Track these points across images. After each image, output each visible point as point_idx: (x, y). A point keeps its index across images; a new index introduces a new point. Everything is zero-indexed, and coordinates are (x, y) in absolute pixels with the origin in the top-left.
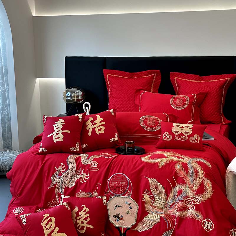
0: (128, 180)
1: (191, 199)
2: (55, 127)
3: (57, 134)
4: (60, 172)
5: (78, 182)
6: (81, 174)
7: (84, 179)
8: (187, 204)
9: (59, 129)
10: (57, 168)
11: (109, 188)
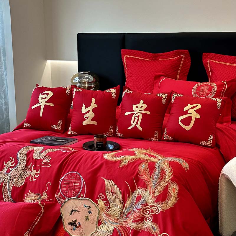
0: (82, 181)
6: (31, 170)
7: (33, 177)
10: (6, 163)
11: (60, 190)
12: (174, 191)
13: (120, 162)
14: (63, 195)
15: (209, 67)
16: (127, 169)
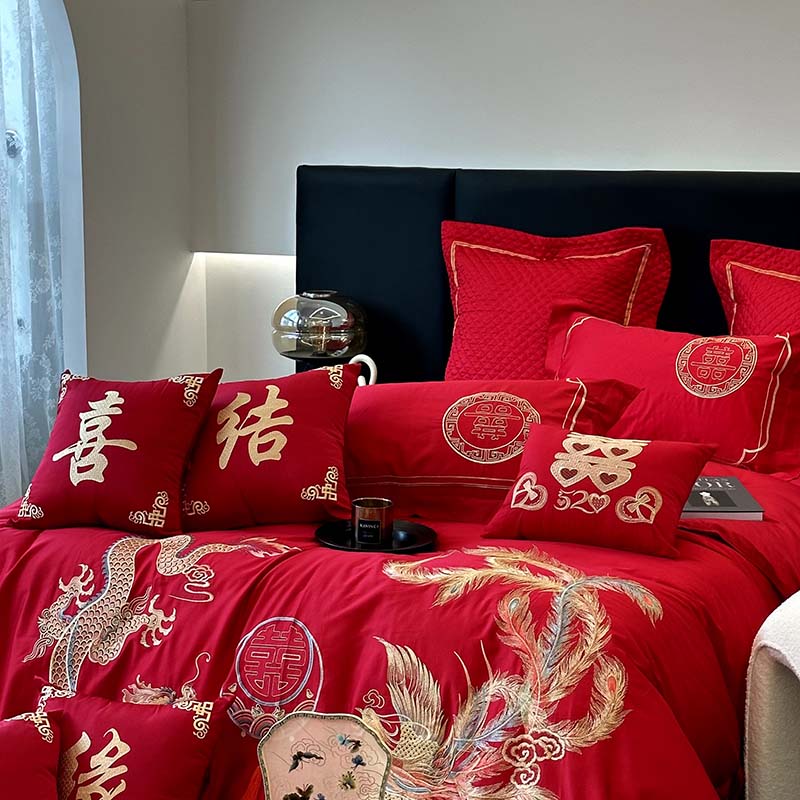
0: (311, 646)
1: (531, 738)
2: (86, 421)
3: (86, 452)
4: (74, 599)
5: (132, 643)
6: (146, 611)
7: (153, 635)
8: (515, 759)
9: (98, 433)
10: (66, 585)
11: (238, 677)
12: (612, 689)
13: (437, 588)
14: (245, 691)
15: (730, 285)
16: (460, 611)
